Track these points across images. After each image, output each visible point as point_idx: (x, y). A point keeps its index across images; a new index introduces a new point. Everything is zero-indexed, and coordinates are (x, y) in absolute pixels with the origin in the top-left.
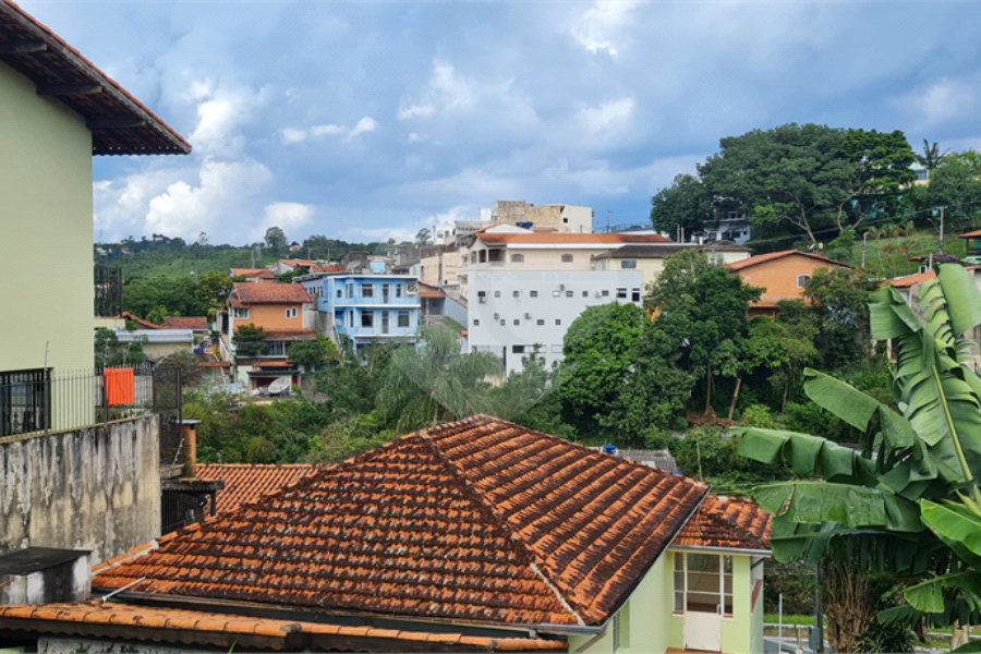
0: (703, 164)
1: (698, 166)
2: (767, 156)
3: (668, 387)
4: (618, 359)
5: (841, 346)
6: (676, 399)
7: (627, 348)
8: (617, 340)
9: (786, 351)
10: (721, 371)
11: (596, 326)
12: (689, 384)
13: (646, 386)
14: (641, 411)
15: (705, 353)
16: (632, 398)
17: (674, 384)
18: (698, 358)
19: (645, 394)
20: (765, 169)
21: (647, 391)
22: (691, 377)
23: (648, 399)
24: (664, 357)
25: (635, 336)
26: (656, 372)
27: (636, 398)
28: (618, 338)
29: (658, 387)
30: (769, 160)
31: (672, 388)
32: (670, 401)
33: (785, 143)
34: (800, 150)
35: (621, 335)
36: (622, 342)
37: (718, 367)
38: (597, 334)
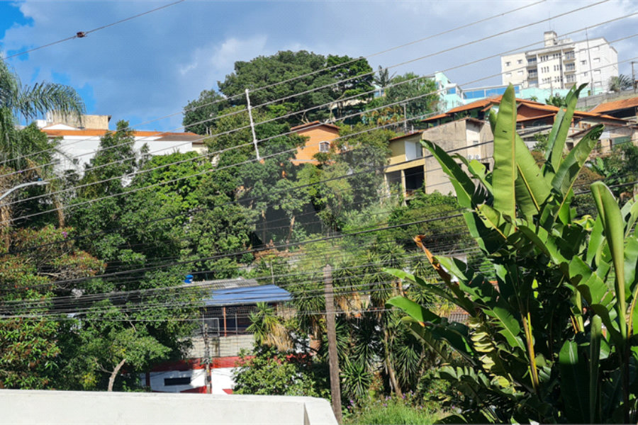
0: (223, 82)
1: (219, 83)
2: (273, 71)
3: (235, 223)
4: (184, 200)
5: (367, 188)
6: (243, 233)
7: (193, 189)
8: (183, 183)
9: (331, 188)
10: (280, 206)
11: (160, 171)
12: (254, 218)
13: (214, 222)
14: (210, 246)
15: (264, 189)
16: (202, 234)
17: (240, 219)
18: (260, 194)
19: (214, 229)
20: (273, 79)
21: (216, 227)
22: (255, 212)
23: (216, 234)
24: (228, 195)
25: (199, 178)
26: (223, 208)
27: (205, 234)
28: (184, 180)
29: (225, 223)
30: (275, 73)
31: (238, 223)
32: (236, 236)
33: (285, 62)
34: (297, 67)
35: (187, 177)
36: (188, 184)
37: (277, 202)
38: (162, 179)
